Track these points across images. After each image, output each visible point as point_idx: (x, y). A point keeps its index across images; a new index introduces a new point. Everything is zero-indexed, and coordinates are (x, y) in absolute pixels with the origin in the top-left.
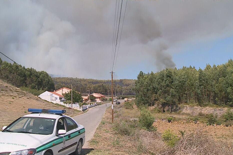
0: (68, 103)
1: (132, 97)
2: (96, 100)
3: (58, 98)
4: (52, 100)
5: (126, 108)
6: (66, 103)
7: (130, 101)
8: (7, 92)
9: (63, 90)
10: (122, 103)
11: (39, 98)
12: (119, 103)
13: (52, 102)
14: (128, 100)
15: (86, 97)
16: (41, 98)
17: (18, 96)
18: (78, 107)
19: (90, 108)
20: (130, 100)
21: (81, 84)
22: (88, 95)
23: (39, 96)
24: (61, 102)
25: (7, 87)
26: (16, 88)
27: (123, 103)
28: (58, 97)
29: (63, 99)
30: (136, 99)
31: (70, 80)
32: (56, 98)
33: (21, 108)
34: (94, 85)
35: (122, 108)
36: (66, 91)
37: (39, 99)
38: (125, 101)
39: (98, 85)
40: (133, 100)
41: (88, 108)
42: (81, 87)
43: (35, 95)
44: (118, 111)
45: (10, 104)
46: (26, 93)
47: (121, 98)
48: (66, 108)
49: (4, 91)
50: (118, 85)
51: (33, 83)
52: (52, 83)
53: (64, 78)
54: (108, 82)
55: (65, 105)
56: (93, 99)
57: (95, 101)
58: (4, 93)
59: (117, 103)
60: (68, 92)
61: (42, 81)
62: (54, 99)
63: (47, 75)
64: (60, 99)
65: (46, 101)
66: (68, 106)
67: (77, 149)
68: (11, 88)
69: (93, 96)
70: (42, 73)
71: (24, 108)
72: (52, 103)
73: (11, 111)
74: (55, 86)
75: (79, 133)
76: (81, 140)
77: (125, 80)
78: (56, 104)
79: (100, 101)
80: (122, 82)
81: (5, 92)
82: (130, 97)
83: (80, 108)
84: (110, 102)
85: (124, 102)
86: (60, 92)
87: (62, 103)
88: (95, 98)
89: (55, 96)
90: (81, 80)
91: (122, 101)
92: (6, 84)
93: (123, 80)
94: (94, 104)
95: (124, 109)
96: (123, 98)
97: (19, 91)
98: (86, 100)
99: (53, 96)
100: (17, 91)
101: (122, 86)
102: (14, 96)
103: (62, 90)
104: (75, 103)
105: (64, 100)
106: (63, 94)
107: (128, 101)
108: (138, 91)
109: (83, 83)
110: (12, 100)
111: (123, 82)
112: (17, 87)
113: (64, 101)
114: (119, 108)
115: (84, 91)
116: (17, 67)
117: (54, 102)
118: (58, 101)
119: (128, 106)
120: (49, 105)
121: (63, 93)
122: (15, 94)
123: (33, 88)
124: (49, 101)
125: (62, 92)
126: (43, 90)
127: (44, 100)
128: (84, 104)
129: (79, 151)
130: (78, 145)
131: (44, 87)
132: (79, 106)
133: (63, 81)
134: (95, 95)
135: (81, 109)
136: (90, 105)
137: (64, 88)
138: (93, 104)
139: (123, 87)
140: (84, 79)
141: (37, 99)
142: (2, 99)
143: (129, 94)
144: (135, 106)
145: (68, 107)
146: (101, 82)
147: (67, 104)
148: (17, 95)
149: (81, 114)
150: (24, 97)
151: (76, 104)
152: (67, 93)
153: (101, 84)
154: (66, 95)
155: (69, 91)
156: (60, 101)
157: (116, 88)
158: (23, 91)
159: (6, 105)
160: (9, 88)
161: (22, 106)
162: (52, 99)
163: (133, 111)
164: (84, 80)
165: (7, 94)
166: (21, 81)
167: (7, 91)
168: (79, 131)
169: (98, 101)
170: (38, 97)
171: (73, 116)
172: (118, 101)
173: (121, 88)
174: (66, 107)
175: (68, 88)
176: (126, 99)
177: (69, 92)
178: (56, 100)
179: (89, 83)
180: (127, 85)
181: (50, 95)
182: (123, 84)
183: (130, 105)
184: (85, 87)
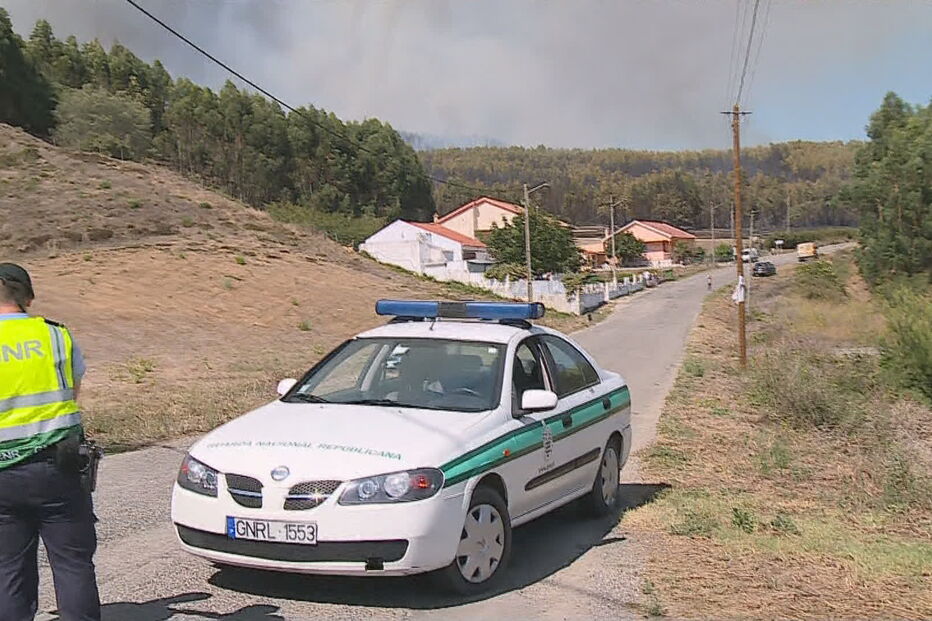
0: (507, 279)
2: (649, 255)
3: (458, 255)
4: (428, 266)
5: (807, 294)
6: (497, 277)
7: (831, 259)
8: (210, 232)
9: (477, 214)
10: (785, 267)
11: (366, 255)
12: (769, 271)
13: (430, 272)
14: (819, 251)
15: (596, 242)
16: (375, 257)
17: (265, 250)
18: (557, 293)
19: (618, 297)
20: (828, 250)
21: (568, 180)
22: (603, 236)
23: (362, 247)
24: (473, 274)
25: (209, 207)
26: (252, 211)
27: (788, 271)
28: (457, 249)
29: (480, 259)
30: (863, 248)
31: (511, 158)
32: (449, 255)
33: (281, 308)
34: (637, 181)
35: (787, 295)
36: (492, 215)
37: (363, 260)
38: (802, 259)
39: (652, 178)
40: (843, 252)
41: (607, 299)
42: (566, 195)
43: (344, 241)
44: (766, 310)
45: (231, 288)
46: (297, 233)
47: (781, 242)
48: (496, 299)
49: (197, 229)
50: (760, 175)
51: (327, 185)
52: (419, 179)
53: (478, 149)
54: (706, 162)
55: (495, 286)
56: (631, 253)
57: (644, 263)
58: (195, 239)
59: (760, 271)
60: (505, 219)
61: (370, 171)
62: (437, 257)
63: (394, 138)
64: (468, 255)
65: (399, 268)
66: (506, 290)
67: (599, 480)
68: (229, 214)
69: (630, 235)
70: (370, 128)
71: (296, 307)
72: (430, 279)
73: (238, 323)
74: (438, 192)
75: (607, 406)
76: (616, 440)
77: (798, 145)
78: (449, 283)
79: (668, 264)
80: (781, 158)
81: (199, 233)
82: (828, 235)
83: (569, 301)
84: (720, 264)
85: (794, 267)
86: (464, 223)
87: (477, 279)
88: (643, 246)
89: (437, 240)
90: (565, 159)
91: (783, 261)
92: (199, 195)
93: (786, 148)
94: (638, 279)
95: (797, 299)
96: (790, 245)
97: (263, 223)
98: (599, 259)
99: (430, 246)
100: (256, 223)
101: (782, 181)
102: (246, 254)
103: (472, 210)
104: (545, 276)
105: (485, 265)
106: (478, 233)
107: (816, 256)
108: (870, 203)
109: (576, 173)
110: (239, 271)
111: (790, 157)
112: (255, 207)
113: (488, 268)
114: (769, 296)
115: (584, 213)
116: (245, 106)
117: (440, 274)
118: (458, 270)
119: (818, 282)
120: (415, 289)
121: (480, 228)
122: (249, 241)
123: (332, 206)
124: (412, 269)
125: (476, 223)
126: (378, 214)
127: (388, 265)
128: (585, 281)
129: (607, 489)
130: (604, 463)
131: (383, 200)
132: (564, 291)
133: (475, 168)
134: (641, 231)
135: (574, 307)
136: (620, 285)
137: (486, 204)
138: (631, 280)
139: (788, 186)
141: (355, 265)
142: (190, 264)
143: (826, 220)
144: (855, 285)
145: (509, 294)
146: (670, 161)
147: (502, 280)
148: (259, 244)
149: (576, 329)
150: (291, 255)
151: (548, 279)
152: (501, 225)
153: (668, 174)
154: (496, 238)
155: (510, 217)
156: (466, 268)
157: (752, 192)
158: (287, 226)
159: (213, 297)
160: (217, 212)
161: (282, 299)
162: (430, 261)
163: (847, 313)
164: (583, 158)
165: (213, 242)
166: (269, 176)
167: (208, 227)
168: (606, 401)
169: (658, 260)
170: (356, 249)
172: (761, 260)
173: (775, 192)
174: (500, 297)
175: (500, 198)
176: (804, 250)
177: (510, 223)
178: (446, 265)
179: (605, 170)
180: (808, 175)
181: (416, 237)
182: (787, 168)
183: (832, 278)
184: (586, 192)
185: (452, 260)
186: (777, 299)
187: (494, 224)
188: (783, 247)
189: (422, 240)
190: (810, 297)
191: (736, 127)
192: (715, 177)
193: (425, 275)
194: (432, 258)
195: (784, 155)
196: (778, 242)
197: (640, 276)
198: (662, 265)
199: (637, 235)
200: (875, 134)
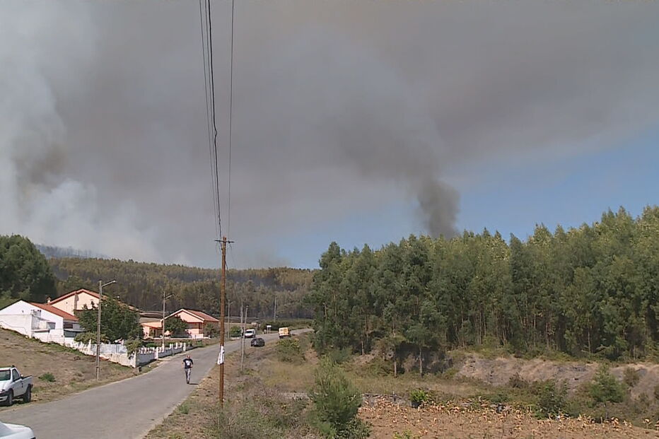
0: (90, 342)
1: (304, 323)
2: (190, 331)
3: (59, 325)
4: (36, 332)
5: (281, 358)
6: (82, 340)
7: (298, 337)
9: (77, 300)
10: (272, 342)
12: (261, 343)
13: (37, 336)
14: (291, 333)
15: (157, 321)
18: (122, 352)
19: (164, 357)
20: (297, 332)
21: (145, 281)
22: (162, 317)
24: (66, 339)
27: (272, 344)
28: (59, 321)
30: (315, 332)
32: (52, 325)
34: (188, 285)
35: (270, 359)
36: (86, 300)
38: (281, 337)
39: (197, 284)
40: (306, 334)
41: (157, 357)
42: (143, 291)
44: (255, 368)
47: (270, 326)
48: (81, 357)
50: (262, 286)
52: (47, 275)
53: (91, 259)
55: (81, 347)
56: (179, 329)
57: (185, 335)
59: (255, 343)
60: (92, 303)
62: (43, 325)
64: (67, 326)
65: (16, 332)
66: (88, 350)
69: (178, 318)
72: (37, 340)
77: (285, 270)
78: (49, 344)
79: (201, 336)
80: (275, 277)
82: (298, 323)
83: (130, 358)
84: (233, 338)
85: (275, 341)
86: (68, 304)
87: (70, 342)
88: (187, 325)
89: (46, 315)
90: (145, 268)
91: (271, 338)
95: (276, 361)
96: (275, 329)
98: (155, 332)
99: (40, 319)
101: (274, 290)
103: (74, 297)
104: (117, 341)
105: (77, 332)
106: (76, 311)
107: (289, 336)
108: (320, 303)
109: (151, 278)
111: (280, 277)
113: (78, 334)
114: (259, 359)
115: (152, 304)
117: (44, 337)
118: (57, 335)
119: (289, 352)
121: (78, 309)
124: (25, 334)
125: (76, 305)
127: (7, 330)
128: (145, 344)
132: (126, 351)
133: (88, 271)
134: (186, 316)
135: (133, 363)
136: (167, 349)
137: (83, 293)
138: (174, 346)
139: (278, 293)
140: (155, 266)
143: (296, 315)
144: (310, 354)
145: (89, 352)
147: (86, 343)
151: (118, 343)
152: (90, 307)
153: (208, 282)
154: (86, 316)
155: (96, 301)
156: (63, 334)
157: (257, 296)
162: (38, 328)
163: (303, 370)
164: (155, 269)
169: (195, 334)
171: (100, 384)
172: (257, 336)
173: (270, 297)
174: (84, 354)
175: (90, 289)
176: (283, 331)
177: (96, 306)
178: (49, 331)
179: (169, 277)
180: (289, 287)
181: (30, 312)
182: (277, 283)
183: (297, 349)
184: (156, 290)
185: (54, 328)
186: (264, 361)
187: (85, 306)
188: (272, 329)
189: (34, 314)
190: (283, 360)
191: (224, 250)
192: (236, 285)
193: (34, 338)
194: (40, 327)
195: (276, 275)
196: (268, 326)
197: (181, 344)
198: (197, 338)
199: (182, 318)
200: (324, 264)
